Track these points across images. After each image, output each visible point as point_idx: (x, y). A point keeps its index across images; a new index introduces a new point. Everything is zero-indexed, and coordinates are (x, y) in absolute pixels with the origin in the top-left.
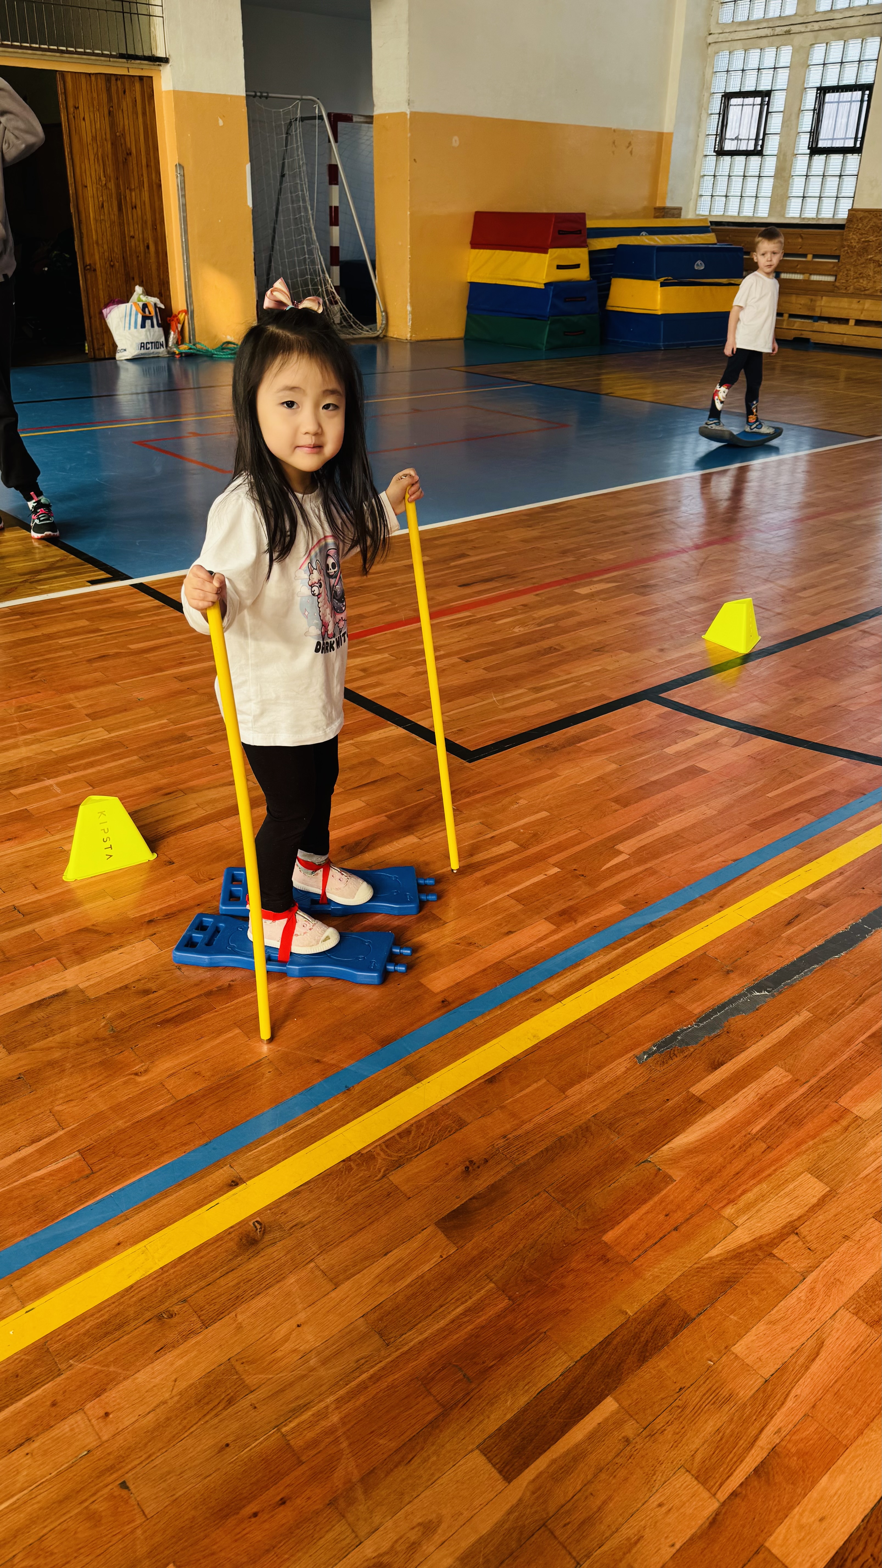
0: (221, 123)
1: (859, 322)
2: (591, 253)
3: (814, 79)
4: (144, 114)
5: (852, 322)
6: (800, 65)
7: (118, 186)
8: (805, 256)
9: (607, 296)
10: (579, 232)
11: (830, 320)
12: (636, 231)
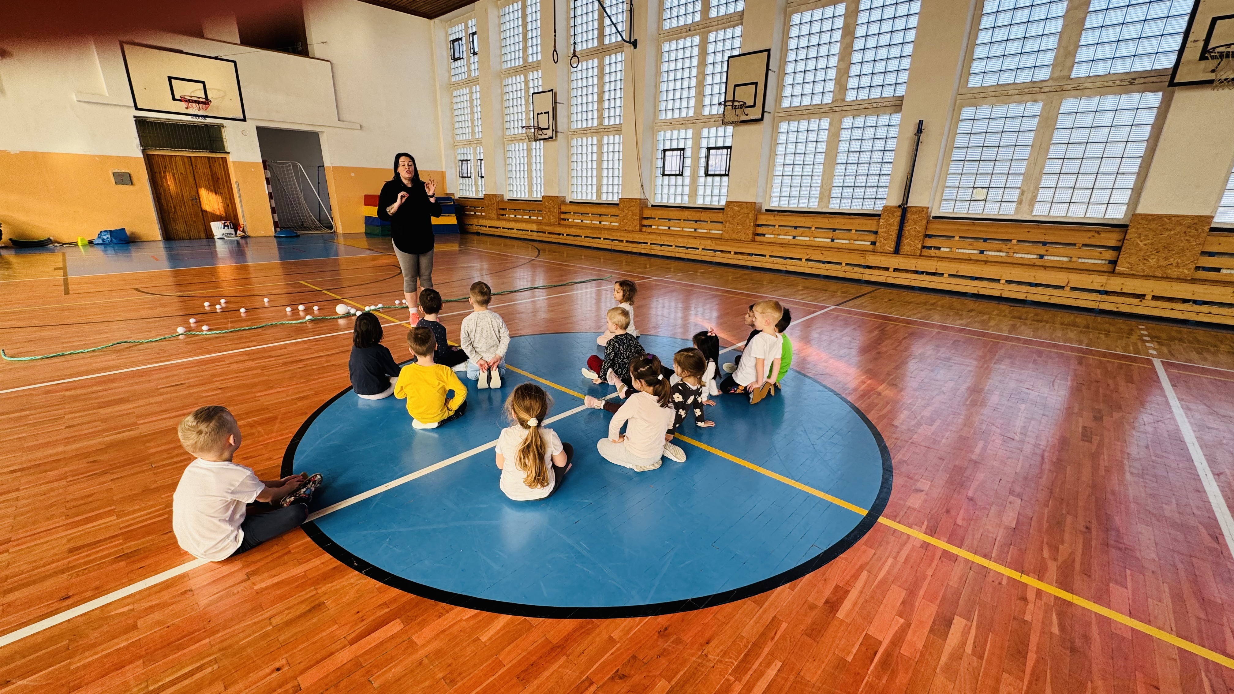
0: (253, 169)
4: (224, 168)
6: (475, 153)
8: (479, 207)
11: (486, 226)
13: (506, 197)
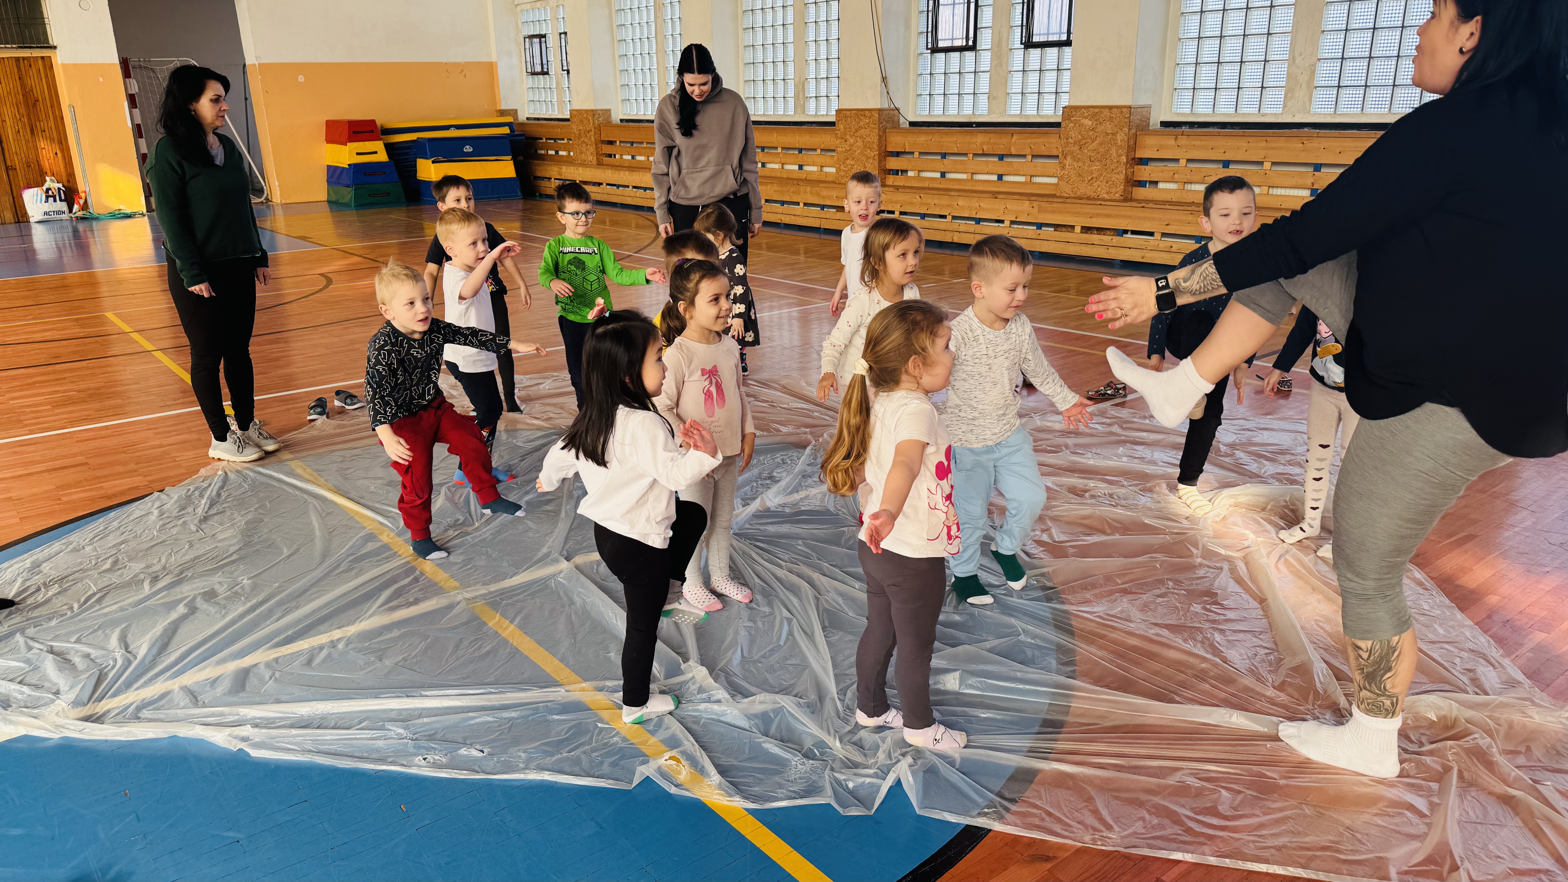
0: (101, 80)
2: (386, 144)
3: (560, 27)
4: (47, 77)
7: (29, 119)
9: (416, 171)
10: (371, 131)
12: (443, 128)
13: (617, 116)
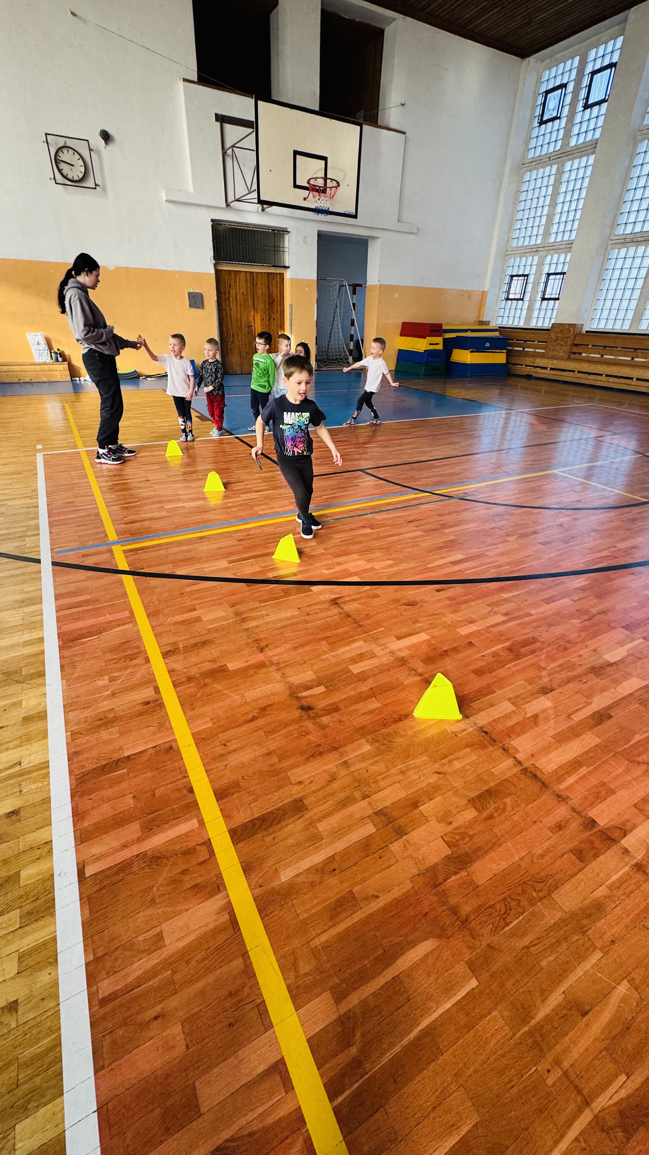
0: (307, 289)
1: (551, 369)
2: (444, 339)
3: (546, 270)
4: (280, 287)
5: (549, 369)
6: (540, 264)
8: (534, 341)
9: (450, 356)
10: (440, 331)
11: (542, 368)
12: (466, 331)
13: (586, 328)
